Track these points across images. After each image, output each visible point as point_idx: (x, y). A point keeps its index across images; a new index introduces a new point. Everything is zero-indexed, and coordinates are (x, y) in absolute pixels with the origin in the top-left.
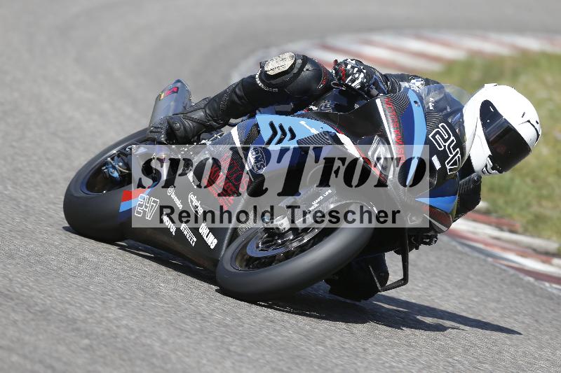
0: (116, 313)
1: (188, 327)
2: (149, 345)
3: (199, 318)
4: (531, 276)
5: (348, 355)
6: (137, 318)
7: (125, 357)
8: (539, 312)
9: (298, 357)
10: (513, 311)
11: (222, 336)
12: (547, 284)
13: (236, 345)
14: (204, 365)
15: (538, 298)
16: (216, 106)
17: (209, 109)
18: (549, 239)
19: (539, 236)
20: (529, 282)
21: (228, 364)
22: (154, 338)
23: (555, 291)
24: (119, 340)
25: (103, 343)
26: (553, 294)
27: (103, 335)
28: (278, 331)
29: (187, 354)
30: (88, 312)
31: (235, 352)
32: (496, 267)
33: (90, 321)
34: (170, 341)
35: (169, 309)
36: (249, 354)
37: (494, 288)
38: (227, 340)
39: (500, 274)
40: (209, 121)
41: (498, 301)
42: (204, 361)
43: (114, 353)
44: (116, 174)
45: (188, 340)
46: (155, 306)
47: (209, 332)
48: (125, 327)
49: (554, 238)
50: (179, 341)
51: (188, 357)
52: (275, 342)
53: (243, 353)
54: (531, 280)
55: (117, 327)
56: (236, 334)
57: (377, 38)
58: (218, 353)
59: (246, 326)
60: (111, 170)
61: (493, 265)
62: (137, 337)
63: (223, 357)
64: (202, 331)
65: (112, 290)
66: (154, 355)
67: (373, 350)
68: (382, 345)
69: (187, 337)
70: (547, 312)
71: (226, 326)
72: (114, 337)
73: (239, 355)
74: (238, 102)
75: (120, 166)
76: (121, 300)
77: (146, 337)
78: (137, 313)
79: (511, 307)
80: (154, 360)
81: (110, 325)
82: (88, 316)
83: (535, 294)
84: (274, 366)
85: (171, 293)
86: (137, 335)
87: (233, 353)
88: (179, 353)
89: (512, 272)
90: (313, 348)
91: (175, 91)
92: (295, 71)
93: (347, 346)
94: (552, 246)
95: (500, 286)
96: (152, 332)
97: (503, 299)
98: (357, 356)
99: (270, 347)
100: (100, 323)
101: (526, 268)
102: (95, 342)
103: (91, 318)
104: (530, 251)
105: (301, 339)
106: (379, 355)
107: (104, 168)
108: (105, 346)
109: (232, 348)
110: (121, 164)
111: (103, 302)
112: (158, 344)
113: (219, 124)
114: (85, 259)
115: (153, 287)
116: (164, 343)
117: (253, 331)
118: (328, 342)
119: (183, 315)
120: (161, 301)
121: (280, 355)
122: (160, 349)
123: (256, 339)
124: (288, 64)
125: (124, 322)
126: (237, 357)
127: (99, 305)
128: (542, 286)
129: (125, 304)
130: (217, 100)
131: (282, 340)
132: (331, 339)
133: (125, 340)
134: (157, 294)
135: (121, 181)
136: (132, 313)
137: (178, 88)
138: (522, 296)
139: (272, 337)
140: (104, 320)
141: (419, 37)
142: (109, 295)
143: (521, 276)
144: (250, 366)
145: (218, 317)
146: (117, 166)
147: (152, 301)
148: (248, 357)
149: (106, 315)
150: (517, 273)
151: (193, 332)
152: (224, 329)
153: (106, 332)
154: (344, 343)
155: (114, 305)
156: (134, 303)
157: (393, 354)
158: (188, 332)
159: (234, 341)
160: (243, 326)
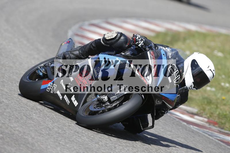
0: (14, 125)
1: (43, 132)
2: (27, 139)
3: (48, 129)
4: (185, 122)
5: (108, 149)
6: (23, 127)
7: (16, 143)
8: (187, 137)
9: (88, 148)
10: (177, 136)
11: (57, 137)
12: (192, 126)
13: (63, 142)
14: (49, 148)
15: (187, 131)
16: (84, 50)
17: (81, 51)
18: (194, 108)
19: (190, 106)
20: (184, 125)
21: (59, 149)
22: (29, 136)
23: (194, 129)
24: (15, 136)
25: (8, 136)
26: (194, 130)
27: (8, 133)
28: (80, 137)
29: (42, 143)
30: (3, 124)
31: (62, 144)
32: (171, 117)
33: (3, 127)
34: (36, 138)
35: (36, 125)
36: (68, 146)
37: (169, 126)
38: (59, 139)
39: (172, 120)
40: (80, 55)
41: (171, 131)
42: (49, 147)
43: (12, 141)
44: (41, 74)
45: (43, 138)
46: (30, 123)
47: (52, 135)
48: (17, 131)
49: (196, 108)
50: (39, 138)
51: (42, 145)
52: (78, 141)
53: (65, 145)
54: (185, 124)
55: (14, 130)
56: (63, 137)
57: (129, 20)
58: (54, 144)
59: (67, 134)
60: (40, 72)
61: (170, 117)
62: (22, 135)
63: (57, 146)
64: (49, 134)
65: (13, 115)
66: (29, 143)
67: (119, 148)
68: (122, 146)
69: (42, 137)
70: (191, 137)
71: (59, 133)
72: (12, 134)
73: (64, 146)
74: (93, 49)
75: (43, 71)
76: (17, 120)
77: (26, 135)
78: (23, 125)
79: (176, 134)
80: (28, 145)
81: (11, 129)
82: (3, 125)
83: (186, 130)
84: (77, 151)
85: (37, 118)
86: (22, 134)
87: (61, 145)
88: (39, 143)
89: (177, 120)
90: (94, 145)
91: (69, 42)
92: (117, 38)
93: (108, 145)
94: (195, 110)
95: (172, 126)
96: (28, 134)
97: (173, 131)
98: (112, 149)
99: (76, 143)
100: (7, 128)
101: (184, 119)
102: (5, 136)
103: (4, 126)
104: (185, 112)
105: (89, 141)
106: (121, 150)
107: (37, 71)
108: (9, 138)
109: (61, 143)
110: (44, 70)
111: (10, 120)
112: (30, 139)
113: (84, 57)
114: (3, 102)
115: (30, 115)
116: (33, 138)
117: (70, 136)
118: (100, 143)
119: (42, 127)
120: (33, 121)
121: (80, 147)
122: (31, 141)
123: (71, 140)
124: (114, 35)
125: (17, 129)
126: (62, 146)
127: (8, 121)
128: (189, 127)
129: (18, 121)
130: (85, 47)
131: (81, 141)
132: (102, 142)
133: (17, 136)
134: (32, 118)
135: (43, 77)
136: (21, 125)
137: (70, 41)
138: (181, 130)
139: (77, 139)
140: (9, 127)
141: (146, 21)
142: (12, 117)
143: (181, 122)
144: (68, 150)
145: (56, 129)
146: (42, 71)
147: (29, 121)
148: (67, 146)
149: (10, 125)
150: (179, 120)
151: (45, 135)
152: (58, 134)
153: (9, 132)
154: (107, 144)
155: (13, 121)
156: (22, 121)
157: (127, 150)
158: (43, 134)
159: (62, 140)
160: (65, 134)
